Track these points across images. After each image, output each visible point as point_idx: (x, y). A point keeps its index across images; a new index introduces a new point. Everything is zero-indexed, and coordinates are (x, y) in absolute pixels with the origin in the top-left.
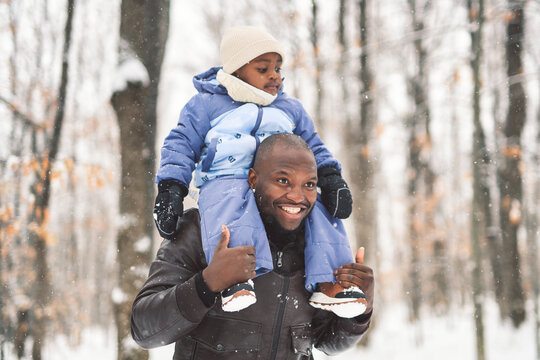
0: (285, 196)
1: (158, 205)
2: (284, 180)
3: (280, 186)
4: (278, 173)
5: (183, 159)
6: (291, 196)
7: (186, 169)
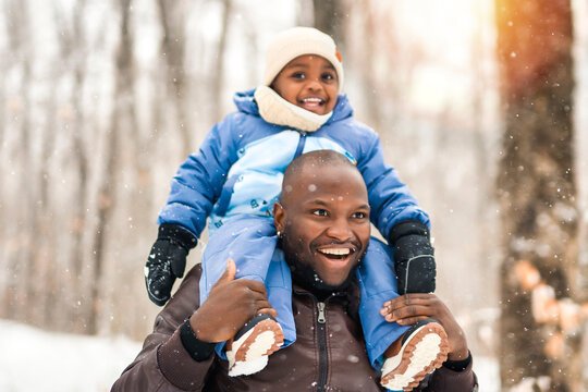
0: (325, 232)
1: (153, 256)
2: (322, 211)
3: (316, 220)
4: (312, 203)
5: (196, 198)
6: (334, 232)
7: (198, 214)
